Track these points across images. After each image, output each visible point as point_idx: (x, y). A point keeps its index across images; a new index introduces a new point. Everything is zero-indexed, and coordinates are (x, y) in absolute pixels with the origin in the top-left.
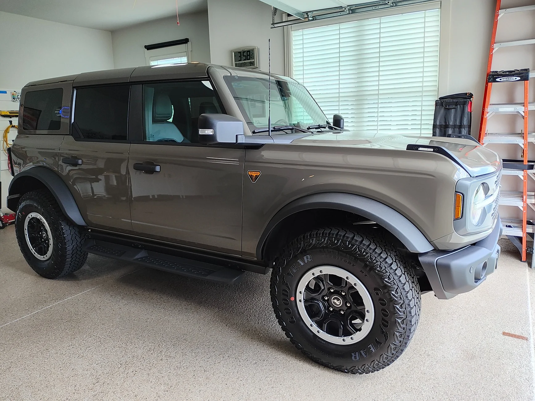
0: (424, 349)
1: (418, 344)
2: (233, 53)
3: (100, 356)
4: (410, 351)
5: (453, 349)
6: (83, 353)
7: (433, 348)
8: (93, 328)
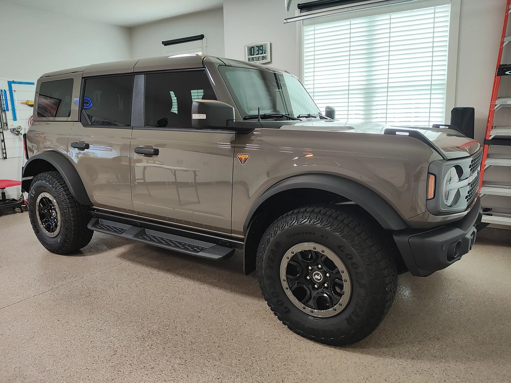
0: (433, 333)
1: (427, 328)
2: (247, 48)
3: (117, 330)
4: (419, 335)
5: (463, 334)
6: (101, 327)
7: (443, 333)
8: (111, 304)
